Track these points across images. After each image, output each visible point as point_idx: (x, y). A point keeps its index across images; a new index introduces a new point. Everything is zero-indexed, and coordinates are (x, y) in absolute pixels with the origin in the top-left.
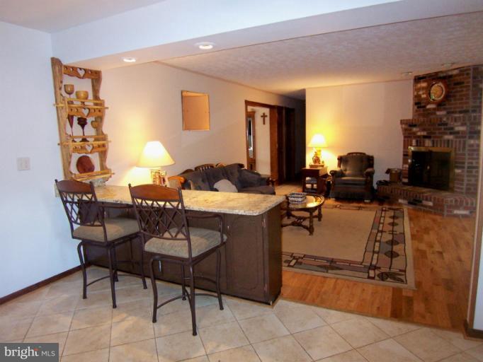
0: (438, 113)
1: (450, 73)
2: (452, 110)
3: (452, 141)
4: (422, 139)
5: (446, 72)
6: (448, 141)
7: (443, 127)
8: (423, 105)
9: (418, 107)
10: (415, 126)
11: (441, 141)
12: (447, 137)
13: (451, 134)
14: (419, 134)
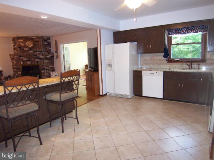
0: (30, 52)
1: (33, 38)
2: (36, 51)
3: (39, 61)
4: (26, 62)
5: (31, 37)
6: (37, 62)
7: (35, 57)
8: (22, 48)
9: (20, 49)
10: (22, 56)
11: (34, 62)
12: (37, 60)
13: (38, 59)
14: (24, 59)
